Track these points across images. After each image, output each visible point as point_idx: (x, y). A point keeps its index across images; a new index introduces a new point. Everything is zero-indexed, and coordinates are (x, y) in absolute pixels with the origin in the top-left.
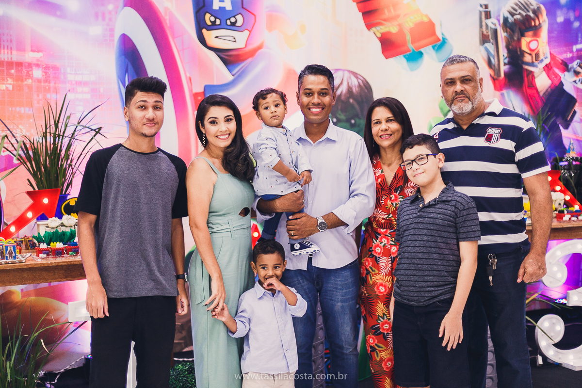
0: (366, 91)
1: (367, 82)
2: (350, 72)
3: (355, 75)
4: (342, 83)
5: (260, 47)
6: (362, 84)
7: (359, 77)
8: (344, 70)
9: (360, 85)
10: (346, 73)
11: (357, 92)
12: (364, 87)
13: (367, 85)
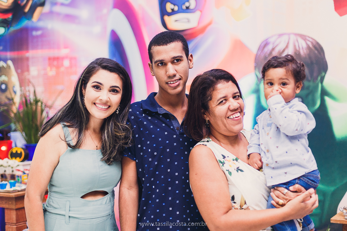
0: (316, 52)
1: (318, 43)
2: (296, 35)
3: (304, 37)
4: (287, 47)
5: (210, 24)
6: (311, 46)
7: (308, 38)
8: (289, 34)
9: (308, 47)
10: (293, 37)
11: (305, 54)
12: (313, 49)
13: (317, 46)
